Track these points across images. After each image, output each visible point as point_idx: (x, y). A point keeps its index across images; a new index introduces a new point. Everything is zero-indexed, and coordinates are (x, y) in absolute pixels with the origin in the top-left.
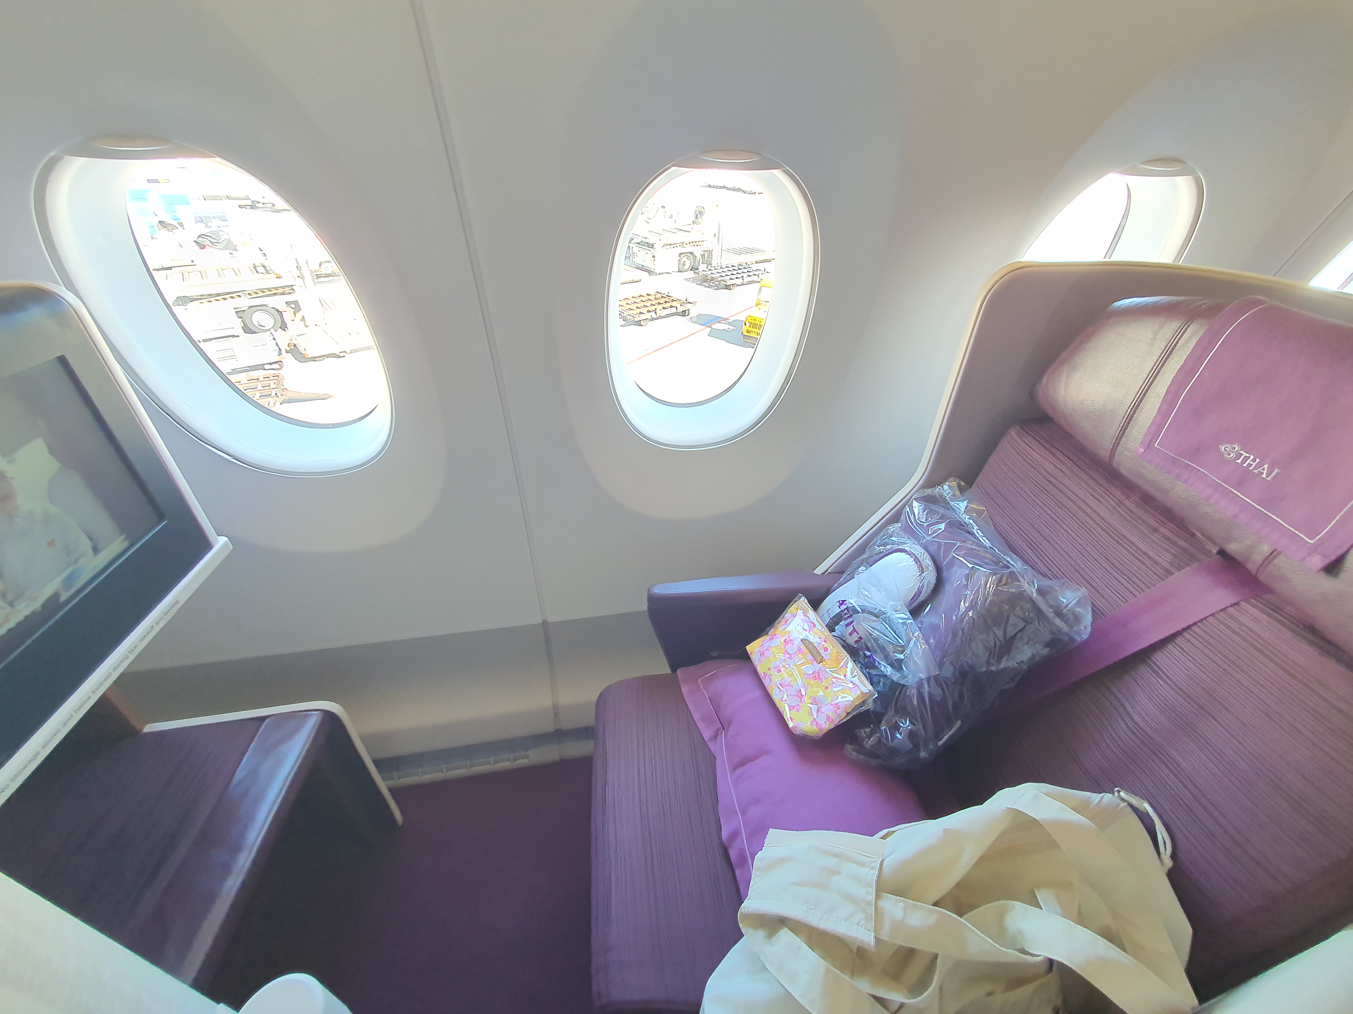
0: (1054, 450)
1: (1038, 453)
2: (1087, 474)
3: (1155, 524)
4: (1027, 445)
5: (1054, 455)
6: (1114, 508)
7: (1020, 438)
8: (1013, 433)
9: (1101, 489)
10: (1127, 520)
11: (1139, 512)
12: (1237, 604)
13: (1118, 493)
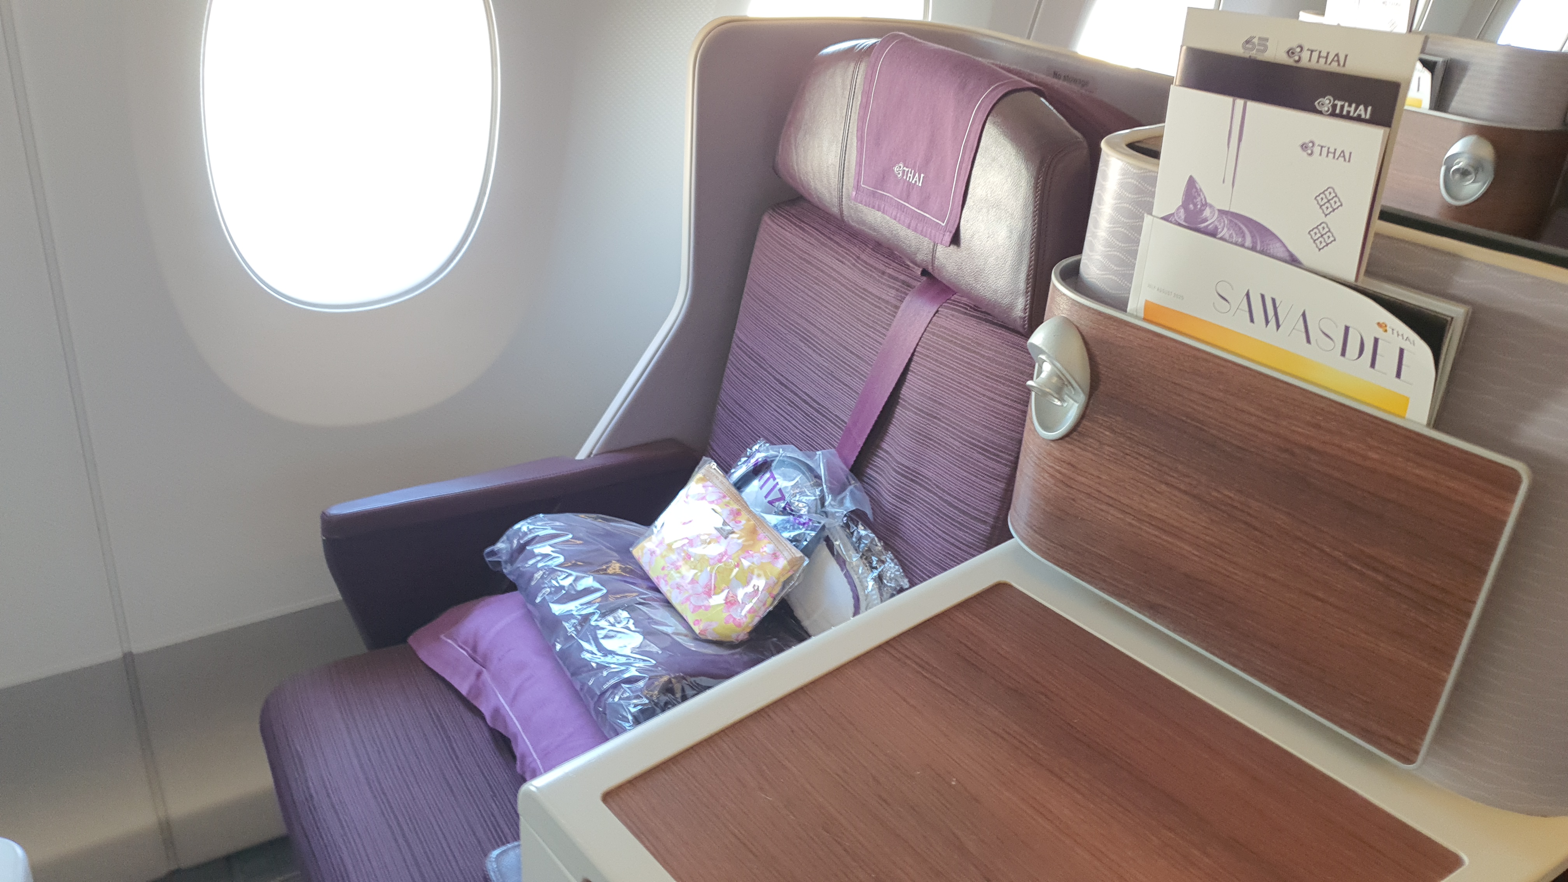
0: (802, 225)
1: (789, 232)
2: (831, 239)
3: (882, 268)
4: (780, 226)
5: (803, 230)
6: (854, 265)
7: (773, 221)
8: (766, 218)
9: (842, 251)
10: (863, 272)
11: (871, 261)
12: (937, 312)
13: (856, 250)
